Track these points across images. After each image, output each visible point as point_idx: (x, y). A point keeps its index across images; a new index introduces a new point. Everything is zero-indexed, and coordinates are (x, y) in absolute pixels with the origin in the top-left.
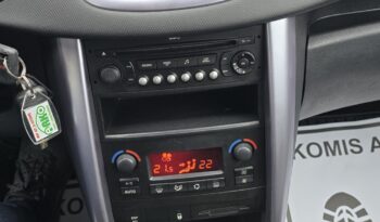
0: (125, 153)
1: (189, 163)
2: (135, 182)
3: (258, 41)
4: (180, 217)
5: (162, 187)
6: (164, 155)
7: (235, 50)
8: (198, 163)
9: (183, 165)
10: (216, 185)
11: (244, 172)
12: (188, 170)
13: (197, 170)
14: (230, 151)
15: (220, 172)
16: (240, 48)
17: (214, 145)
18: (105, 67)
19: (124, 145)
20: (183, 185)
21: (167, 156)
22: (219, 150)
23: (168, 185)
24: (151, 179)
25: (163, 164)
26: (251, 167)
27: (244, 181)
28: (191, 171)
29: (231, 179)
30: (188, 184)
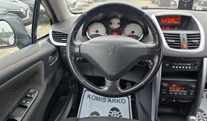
0: (165, 83)
1: (179, 88)
2: (166, 90)
3: (200, 62)
4: (174, 101)
5: (172, 93)
6: (174, 85)
7: (195, 63)
8: (181, 88)
9: (177, 88)
10: (185, 94)
11: (192, 92)
12: (178, 90)
13: (180, 90)
14: (190, 86)
15: (186, 91)
16: (196, 63)
17: (186, 84)
18: (166, 63)
19: (165, 81)
20: (177, 93)
21: (174, 86)
22: (187, 85)
23: (174, 92)
24: (170, 90)
25: (173, 87)
26: (194, 91)
27: (192, 94)
28: (179, 90)
29: (189, 93)
30: (178, 93)
